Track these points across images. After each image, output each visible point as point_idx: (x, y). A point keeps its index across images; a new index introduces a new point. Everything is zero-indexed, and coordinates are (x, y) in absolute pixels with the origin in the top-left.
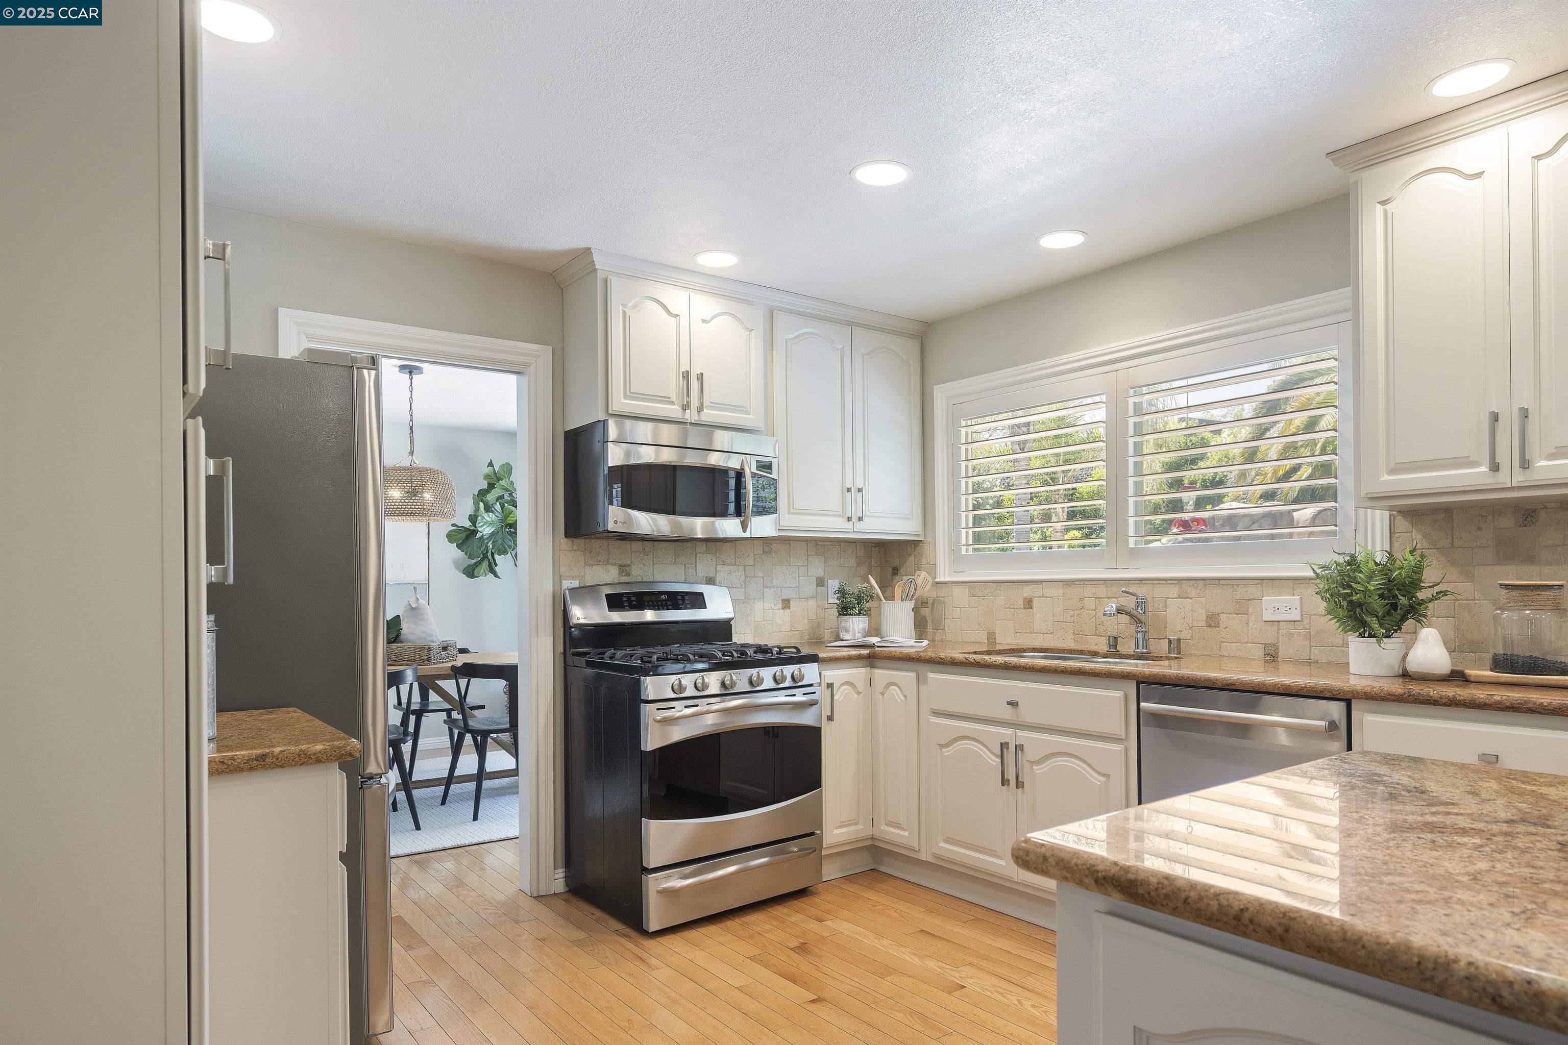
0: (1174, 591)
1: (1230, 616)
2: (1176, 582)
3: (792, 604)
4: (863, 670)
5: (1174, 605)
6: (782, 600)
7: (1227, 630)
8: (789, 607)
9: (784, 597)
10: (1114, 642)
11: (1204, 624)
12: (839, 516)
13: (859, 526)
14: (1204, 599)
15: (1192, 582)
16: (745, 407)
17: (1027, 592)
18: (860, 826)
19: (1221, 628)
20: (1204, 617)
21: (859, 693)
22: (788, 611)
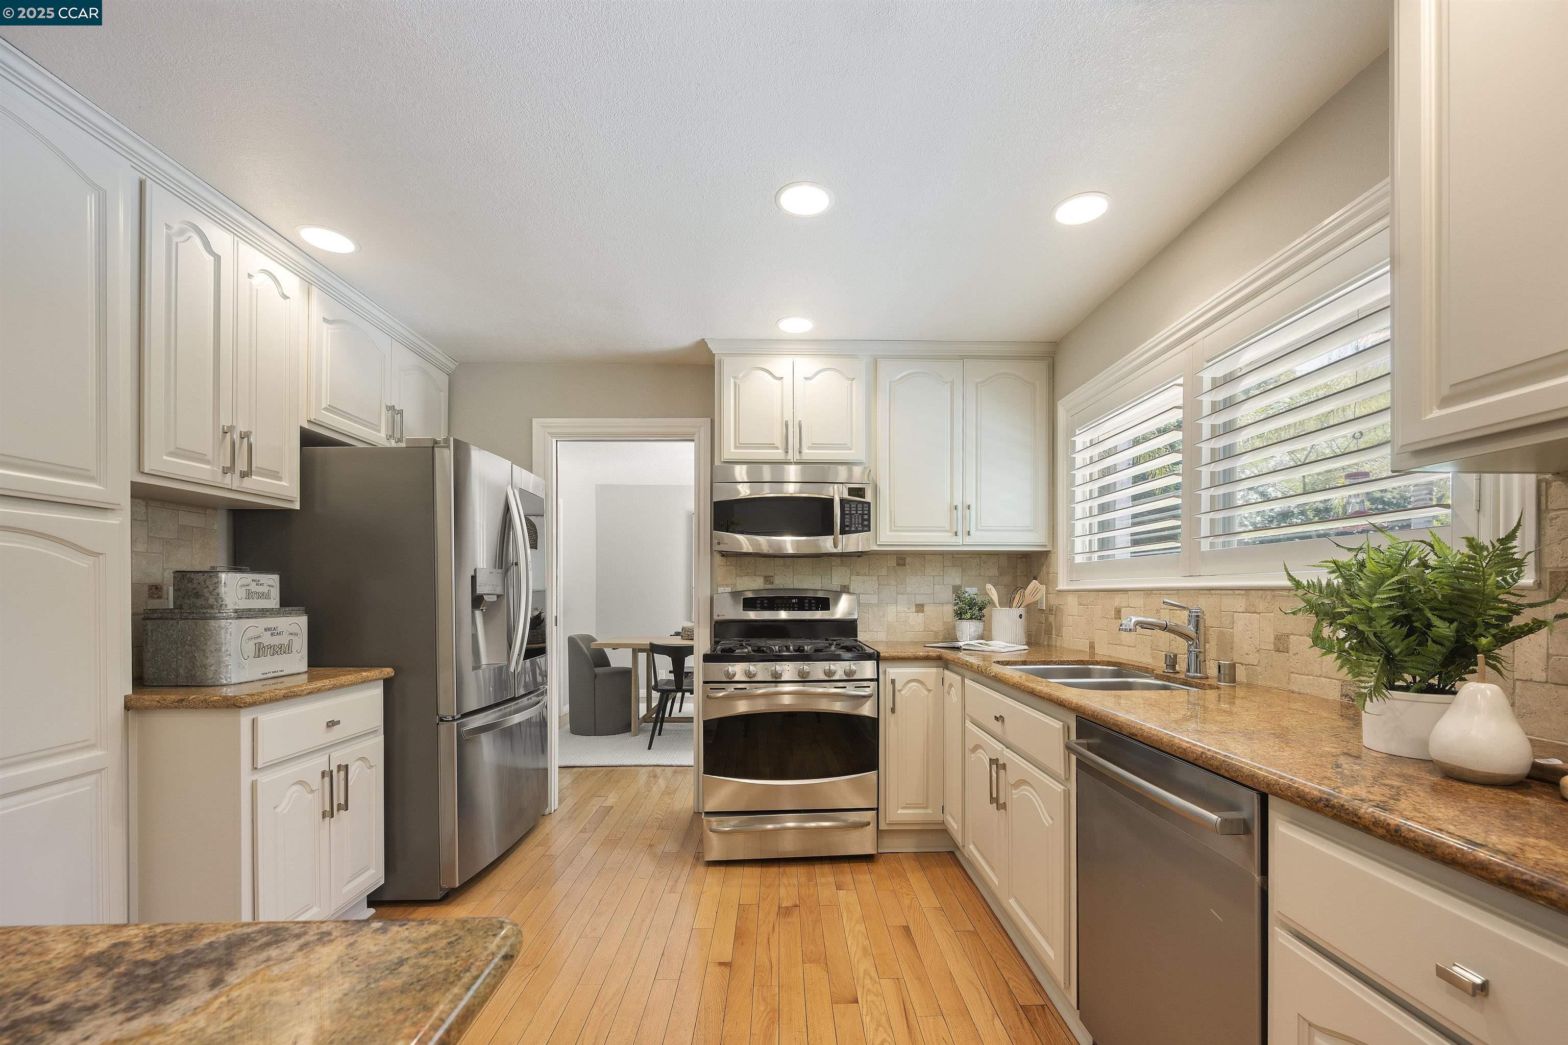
0: (1239, 603)
1: (1302, 638)
2: (1243, 592)
3: (926, 608)
4: (934, 670)
5: (1242, 620)
6: (916, 605)
7: (1298, 656)
8: (923, 611)
9: (918, 602)
10: (1172, 662)
11: (1272, 647)
12: (947, 531)
13: (968, 540)
14: (1272, 614)
15: (1260, 592)
16: (846, 445)
17: (1118, 600)
18: (929, 811)
19: (1291, 653)
20: (1272, 637)
21: (929, 691)
22: (922, 614)
